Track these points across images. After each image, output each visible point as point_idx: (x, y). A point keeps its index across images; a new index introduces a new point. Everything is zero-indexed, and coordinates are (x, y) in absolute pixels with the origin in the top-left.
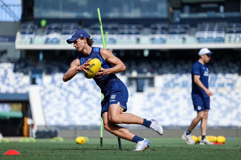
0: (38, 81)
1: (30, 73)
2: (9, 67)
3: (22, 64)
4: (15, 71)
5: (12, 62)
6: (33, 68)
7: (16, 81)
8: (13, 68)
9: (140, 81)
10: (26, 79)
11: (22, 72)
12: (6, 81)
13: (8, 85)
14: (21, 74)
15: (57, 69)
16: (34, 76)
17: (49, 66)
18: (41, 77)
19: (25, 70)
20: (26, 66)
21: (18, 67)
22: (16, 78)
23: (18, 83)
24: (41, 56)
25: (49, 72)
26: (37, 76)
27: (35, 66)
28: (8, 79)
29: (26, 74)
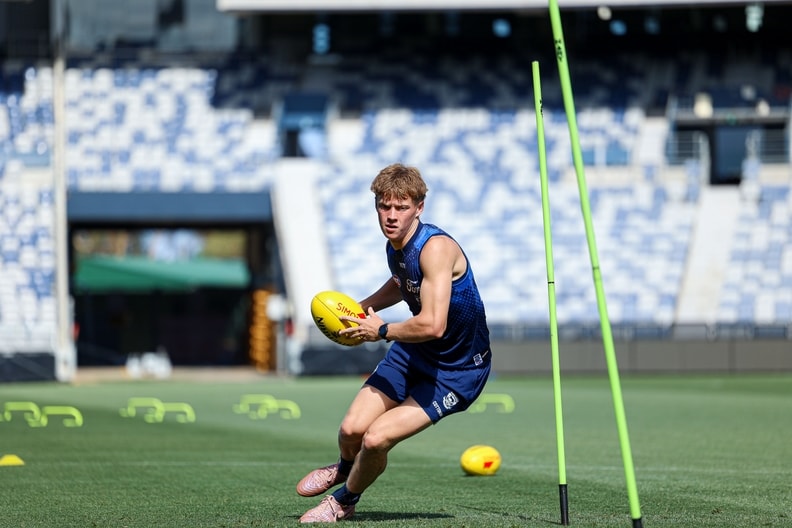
0: (309, 140)
1: (278, 110)
2: (194, 86)
3: (247, 74)
4: (218, 100)
5: (204, 66)
6: (287, 88)
7: (220, 143)
8: (210, 88)
9: (723, 137)
10: (262, 135)
11: (244, 105)
12: (184, 143)
13: (191, 158)
14: (244, 115)
15: (384, 89)
16: (292, 121)
17: (354, 78)
18: (320, 127)
19: (255, 98)
20: (261, 79)
21: (228, 83)
22: (223, 129)
23: (227, 151)
24: (321, 37)
25: (355, 105)
26: (305, 121)
27: (296, 79)
28: (190, 133)
29: (261, 112)
